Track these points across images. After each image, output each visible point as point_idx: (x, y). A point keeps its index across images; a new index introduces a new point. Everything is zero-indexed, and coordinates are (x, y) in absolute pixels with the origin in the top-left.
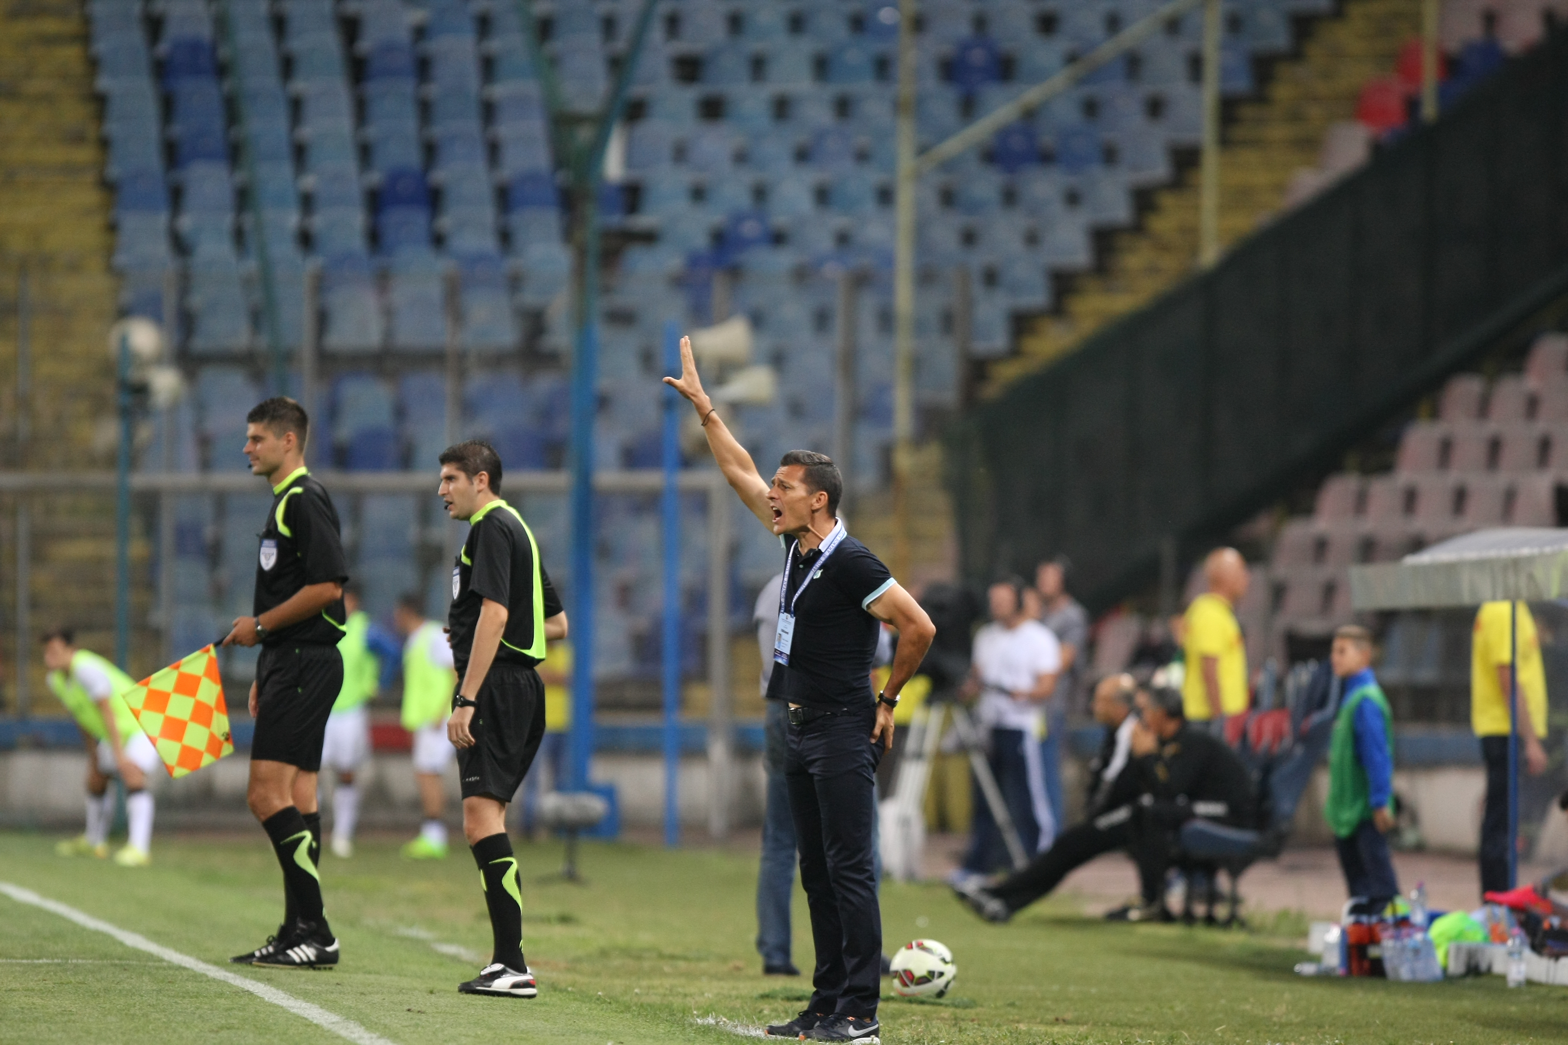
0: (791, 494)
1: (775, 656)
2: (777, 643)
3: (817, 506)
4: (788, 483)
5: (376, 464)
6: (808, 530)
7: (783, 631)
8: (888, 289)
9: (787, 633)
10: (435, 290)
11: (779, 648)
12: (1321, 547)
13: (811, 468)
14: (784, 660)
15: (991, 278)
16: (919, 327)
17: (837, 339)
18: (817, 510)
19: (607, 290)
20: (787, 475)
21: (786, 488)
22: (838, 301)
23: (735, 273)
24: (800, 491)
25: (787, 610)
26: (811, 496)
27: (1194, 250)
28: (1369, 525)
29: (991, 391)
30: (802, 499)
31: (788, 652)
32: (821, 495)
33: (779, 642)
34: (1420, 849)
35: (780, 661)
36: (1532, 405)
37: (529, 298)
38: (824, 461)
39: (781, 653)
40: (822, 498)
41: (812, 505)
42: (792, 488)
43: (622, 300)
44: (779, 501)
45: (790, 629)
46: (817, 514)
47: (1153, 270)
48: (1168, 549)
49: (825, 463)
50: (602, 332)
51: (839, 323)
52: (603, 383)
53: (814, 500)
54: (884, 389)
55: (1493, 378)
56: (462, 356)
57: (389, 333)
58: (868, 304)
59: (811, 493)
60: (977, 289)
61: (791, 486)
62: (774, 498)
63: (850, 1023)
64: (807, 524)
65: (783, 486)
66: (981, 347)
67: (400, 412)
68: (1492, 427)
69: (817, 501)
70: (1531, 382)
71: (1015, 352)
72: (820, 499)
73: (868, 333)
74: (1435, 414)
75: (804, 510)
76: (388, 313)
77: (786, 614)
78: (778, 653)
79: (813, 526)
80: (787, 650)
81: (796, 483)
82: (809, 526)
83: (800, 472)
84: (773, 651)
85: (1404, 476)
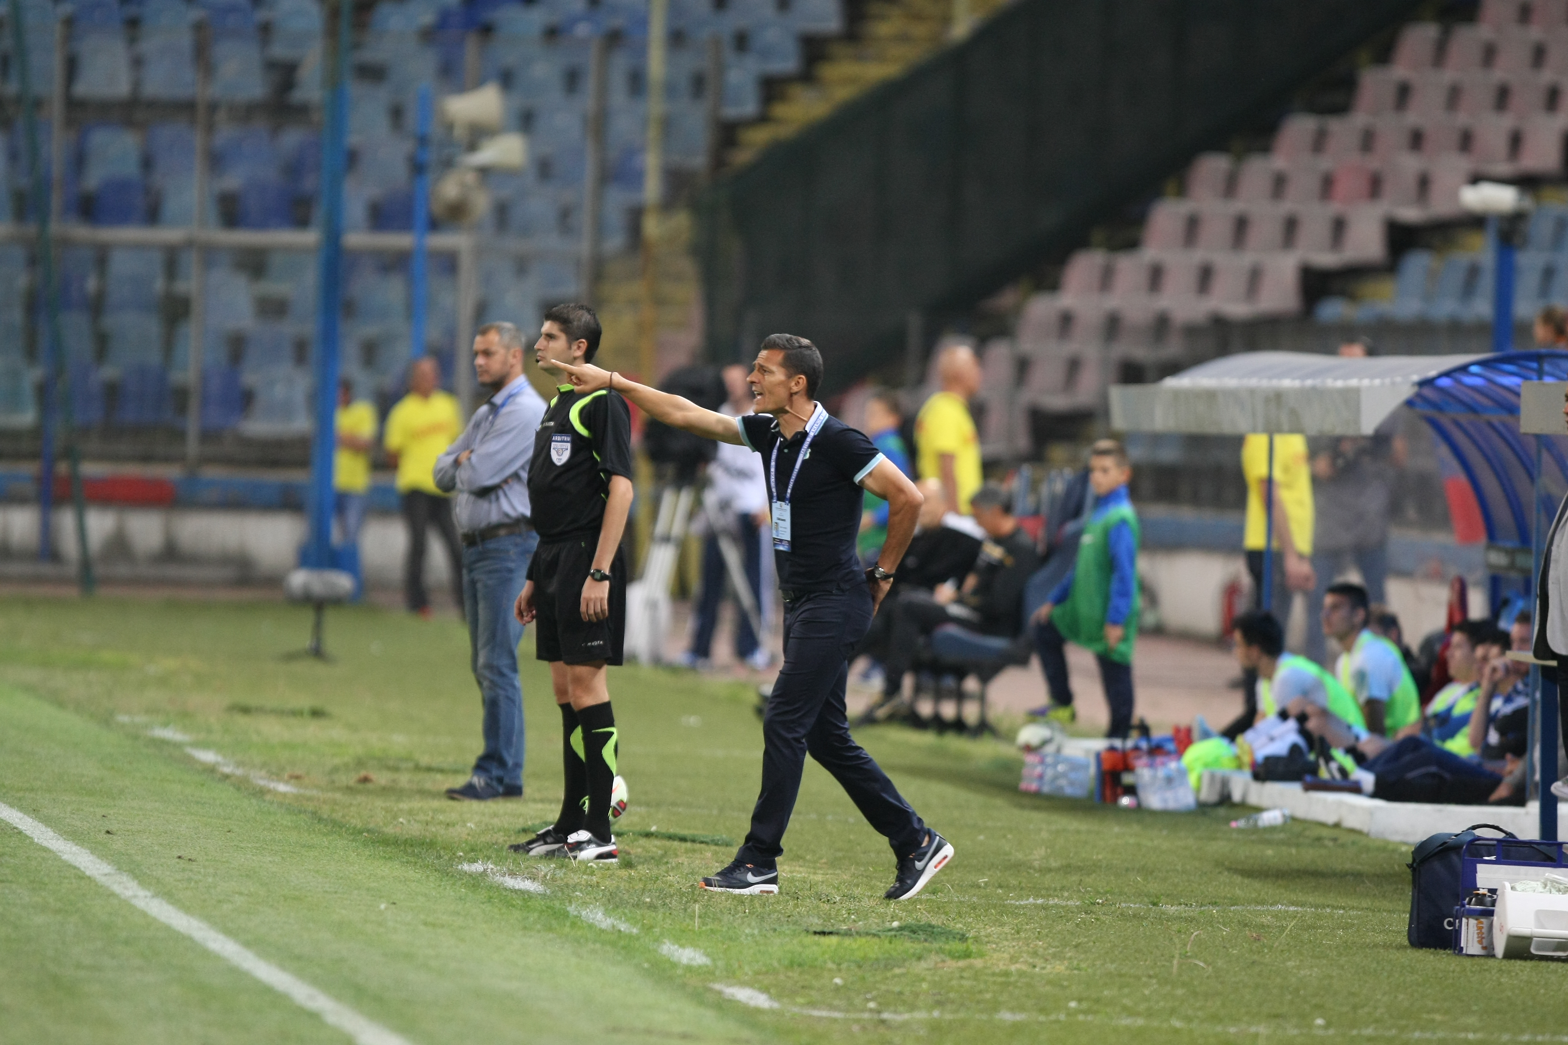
0: (769, 378)
1: (775, 545)
2: (774, 532)
3: (795, 389)
4: (767, 368)
5: (122, 217)
6: (787, 412)
7: (779, 519)
8: (641, 51)
9: (784, 520)
10: (185, 40)
11: (778, 536)
12: (1066, 321)
13: (790, 352)
14: (786, 546)
15: (742, 42)
16: (670, 90)
17: (587, 101)
18: (796, 393)
19: (357, 46)
20: (767, 359)
21: (765, 371)
22: (591, 60)
23: (487, 30)
24: (778, 375)
25: (781, 498)
26: (791, 380)
27: (947, 20)
28: (1113, 302)
29: (742, 157)
30: (781, 383)
31: (789, 539)
32: (800, 378)
33: (777, 531)
34: (1159, 632)
35: (781, 548)
36: (1280, 184)
37: (279, 51)
38: (803, 345)
39: (781, 541)
40: (801, 381)
41: (790, 389)
42: (771, 372)
43: (370, 55)
44: (759, 385)
45: (787, 516)
46: (795, 397)
47: (903, 38)
48: (915, 322)
49: (804, 347)
50: (354, 89)
51: (590, 84)
52: (353, 139)
53: (793, 384)
54: (632, 152)
55: (1240, 157)
56: (213, 107)
57: (137, 85)
58: (620, 63)
59: (790, 377)
60: (729, 55)
61: (770, 370)
62: (755, 382)
63: (749, 870)
64: (785, 406)
65: (764, 370)
66: (731, 112)
67: (147, 163)
68: (1237, 206)
69: (796, 384)
70: (1278, 161)
71: (763, 119)
72: (798, 382)
73: (619, 97)
74: (1182, 191)
75: (782, 393)
76: (138, 63)
77: (779, 502)
78: (778, 541)
79: (791, 408)
80: (787, 536)
81: (774, 368)
82: (787, 408)
83: (779, 356)
84: (772, 539)
85: (1149, 253)
